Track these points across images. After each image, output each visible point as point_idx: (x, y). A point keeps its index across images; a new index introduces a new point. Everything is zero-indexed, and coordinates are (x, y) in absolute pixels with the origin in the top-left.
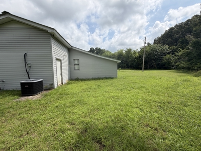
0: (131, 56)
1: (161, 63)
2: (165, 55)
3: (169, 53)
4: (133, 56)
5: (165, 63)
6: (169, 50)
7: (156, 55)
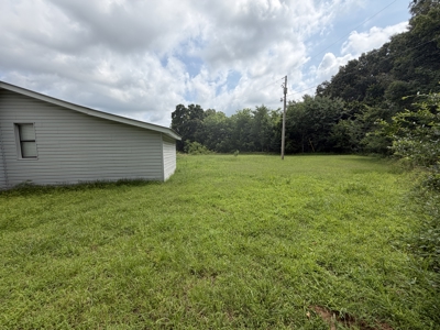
0: (265, 124)
1: (328, 138)
2: (337, 122)
3: (345, 117)
4: (269, 123)
5: (337, 139)
6: (346, 111)
7: (317, 121)
